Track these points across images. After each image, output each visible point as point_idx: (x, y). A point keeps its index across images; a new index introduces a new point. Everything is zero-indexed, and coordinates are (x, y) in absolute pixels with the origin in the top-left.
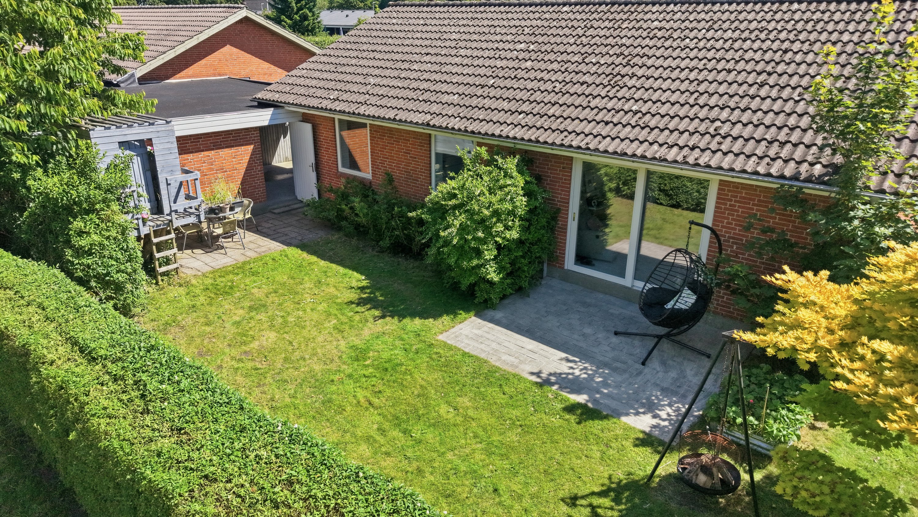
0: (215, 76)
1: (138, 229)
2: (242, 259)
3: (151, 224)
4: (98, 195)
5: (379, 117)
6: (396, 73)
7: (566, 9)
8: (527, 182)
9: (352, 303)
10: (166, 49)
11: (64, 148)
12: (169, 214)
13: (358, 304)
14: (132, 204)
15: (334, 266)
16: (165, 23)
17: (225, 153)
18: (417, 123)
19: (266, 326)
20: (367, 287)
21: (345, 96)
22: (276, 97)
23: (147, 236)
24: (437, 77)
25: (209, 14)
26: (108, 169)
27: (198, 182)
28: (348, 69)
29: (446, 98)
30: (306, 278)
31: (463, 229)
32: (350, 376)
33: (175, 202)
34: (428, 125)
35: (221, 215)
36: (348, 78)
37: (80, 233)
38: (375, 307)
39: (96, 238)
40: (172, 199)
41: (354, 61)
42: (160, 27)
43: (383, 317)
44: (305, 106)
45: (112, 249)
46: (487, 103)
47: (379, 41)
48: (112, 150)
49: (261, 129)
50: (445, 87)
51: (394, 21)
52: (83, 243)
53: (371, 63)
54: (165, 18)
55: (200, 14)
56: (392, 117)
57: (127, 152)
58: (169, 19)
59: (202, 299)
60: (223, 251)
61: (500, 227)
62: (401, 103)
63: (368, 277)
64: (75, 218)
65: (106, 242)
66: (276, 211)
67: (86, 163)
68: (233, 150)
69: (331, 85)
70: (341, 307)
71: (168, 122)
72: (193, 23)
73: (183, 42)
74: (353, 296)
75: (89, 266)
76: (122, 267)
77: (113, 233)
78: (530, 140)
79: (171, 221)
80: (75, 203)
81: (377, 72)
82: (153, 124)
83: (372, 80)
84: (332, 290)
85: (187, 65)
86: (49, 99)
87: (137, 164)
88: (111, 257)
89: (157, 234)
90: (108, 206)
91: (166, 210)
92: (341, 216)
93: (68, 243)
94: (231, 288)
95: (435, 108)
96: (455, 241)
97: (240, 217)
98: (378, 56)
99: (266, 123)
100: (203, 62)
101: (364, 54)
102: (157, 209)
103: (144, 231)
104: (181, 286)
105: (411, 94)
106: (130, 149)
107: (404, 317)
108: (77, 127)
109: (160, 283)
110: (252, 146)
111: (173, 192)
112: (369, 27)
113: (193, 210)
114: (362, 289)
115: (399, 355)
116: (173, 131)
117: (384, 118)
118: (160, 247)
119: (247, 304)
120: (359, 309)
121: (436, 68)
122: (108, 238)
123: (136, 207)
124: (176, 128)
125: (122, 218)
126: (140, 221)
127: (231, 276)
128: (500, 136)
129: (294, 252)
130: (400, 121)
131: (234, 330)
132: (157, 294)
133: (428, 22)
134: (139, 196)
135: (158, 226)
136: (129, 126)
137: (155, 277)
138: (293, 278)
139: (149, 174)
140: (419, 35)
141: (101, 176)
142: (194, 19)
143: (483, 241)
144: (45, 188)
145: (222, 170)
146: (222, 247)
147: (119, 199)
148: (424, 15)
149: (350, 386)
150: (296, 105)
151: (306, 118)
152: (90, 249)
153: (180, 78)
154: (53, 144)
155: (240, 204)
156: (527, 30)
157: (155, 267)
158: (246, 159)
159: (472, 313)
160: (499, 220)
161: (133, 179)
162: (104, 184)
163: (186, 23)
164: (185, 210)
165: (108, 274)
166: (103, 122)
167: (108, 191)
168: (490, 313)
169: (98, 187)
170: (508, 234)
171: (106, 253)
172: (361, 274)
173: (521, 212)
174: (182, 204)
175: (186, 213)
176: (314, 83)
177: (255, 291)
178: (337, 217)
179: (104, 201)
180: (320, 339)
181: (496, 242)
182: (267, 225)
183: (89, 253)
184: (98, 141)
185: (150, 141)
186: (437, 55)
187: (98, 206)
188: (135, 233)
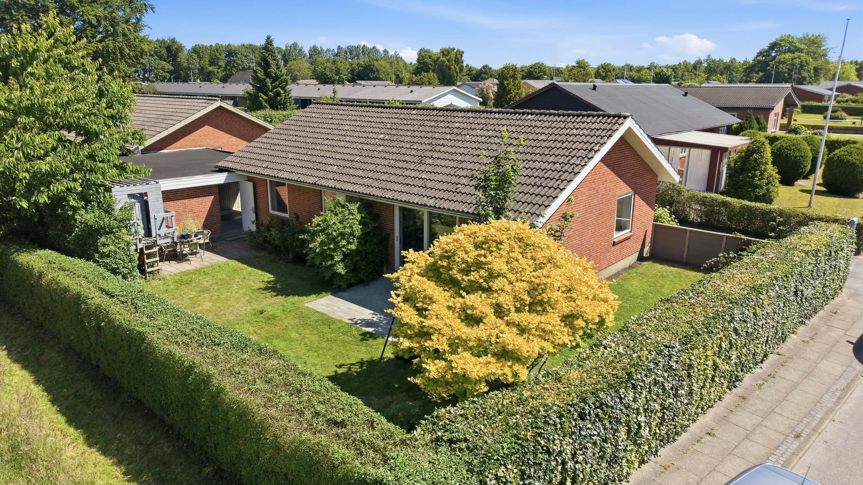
0: (196, 147)
1: (136, 245)
2: (200, 266)
3: (144, 242)
4: (115, 223)
5: (289, 179)
6: (305, 151)
7: (414, 112)
8: (362, 217)
9: (261, 289)
10: (161, 129)
11: (97, 198)
12: (156, 237)
13: (264, 290)
14: (133, 230)
15: (256, 270)
16: (162, 109)
17: (194, 201)
18: (309, 183)
19: (207, 299)
20: (273, 281)
21: (272, 166)
22: (230, 165)
23: (141, 249)
24: (328, 154)
25: (195, 104)
26: (121, 209)
27: (173, 218)
28: (277, 148)
29: (330, 168)
30: (237, 277)
31: (322, 243)
32: (248, 322)
33: (159, 229)
34: (315, 184)
35: (189, 239)
36: (276, 153)
37: (104, 245)
38: (274, 291)
39: (112, 248)
40: (158, 228)
41: (282, 142)
42: (159, 113)
43: (277, 296)
44: (247, 171)
45: (121, 254)
46: (351, 171)
47: (301, 128)
48: (124, 199)
49: (219, 186)
50: (331, 161)
51: (314, 115)
52: (105, 250)
53: (292, 144)
54: (163, 106)
55: (188, 104)
56: (296, 179)
57: (133, 200)
58: (166, 106)
59: (172, 287)
60: (189, 262)
61: (344, 242)
62: (304, 171)
63: (275, 276)
64: (101, 236)
65: (118, 250)
66: (228, 239)
67: (109, 206)
68: (200, 199)
69: (265, 158)
70: (253, 291)
71: (157, 183)
72: (182, 111)
73: (174, 125)
74: (263, 285)
75: (107, 263)
76: (126, 265)
77: (122, 245)
78: (366, 194)
79: (156, 241)
80: (102, 228)
81: (295, 150)
82: (148, 184)
83: (290, 156)
84: (251, 283)
85: (176, 141)
86: (91, 171)
87: (138, 207)
88: (120, 259)
89: (147, 248)
90: (120, 230)
91: (154, 235)
92: (265, 240)
93: (97, 251)
94: (190, 281)
95: (322, 174)
96: (318, 250)
97: (201, 241)
98: (298, 139)
99: (222, 182)
100: (188, 138)
101: (290, 138)
102: (148, 233)
103: (140, 246)
104: (160, 280)
105: (311, 165)
106: (134, 198)
107: (289, 295)
108: (104, 186)
109: (148, 278)
110: (213, 197)
111: (159, 224)
112: (297, 118)
113: (170, 235)
114: (269, 282)
115: (279, 313)
116: (160, 188)
117: (291, 180)
118: (149, 256)
119: (198, 289)
120: (264, 292)
121: (330, 148)
122: (119, 248)
123: (136, 232)
124: (162, 185)
125: (127, 238)
126: (138, 240)
127: (191, 275)
128: (352, 191)
129: (234, 263)
130: (300, 181)
131: (189, 301)
132: (145, 283)
133: (334, 117)
134: (138, 225)
135: (148, 243)
136: (134, 185)
137: (145, 275)
138: (229, 276)
139: (144, 213)
140: (326, 126)
141: (116, 213)
142: (183, 107)
143: (334, 250)
144: (86, 220)
145: (192, 212)
146: (189, 260)
147: (126, 227)
148: (333, 112)
149: (247, 326)
150: (242, 170)
151: (249, 179)
152: (109, 254)
153: (171, 149)
154: (91, 195)
155: (202, 233)
156: (388, 126)
157: (145, 269)
158: (209, 204)
159: (330, 293)
160: (343, 239)
161: (135, 215)
162: (118, 218)
163: (177, 110)
164: (165, 235)
165: (118, 268)
166: (119, 182)
167: (121, 221)
168: (341, 293)
169: (115, 219)
170: (350, 247)
171: (118, 256)
172: (272, 274)
173: (358, 234)
174: (164, 230)
175: (166, 236)
176: (255, 156)
177: (205, 283)
178: (263, 241)
179: (118, 227)
180: (238, 305)
181: (343, 251)
182: (219, 248)
183: (108, 256)
184: (116, 194)
185: (146, 194)
186: (332, 140)
187: (114, 230)
188: (134, 247)
